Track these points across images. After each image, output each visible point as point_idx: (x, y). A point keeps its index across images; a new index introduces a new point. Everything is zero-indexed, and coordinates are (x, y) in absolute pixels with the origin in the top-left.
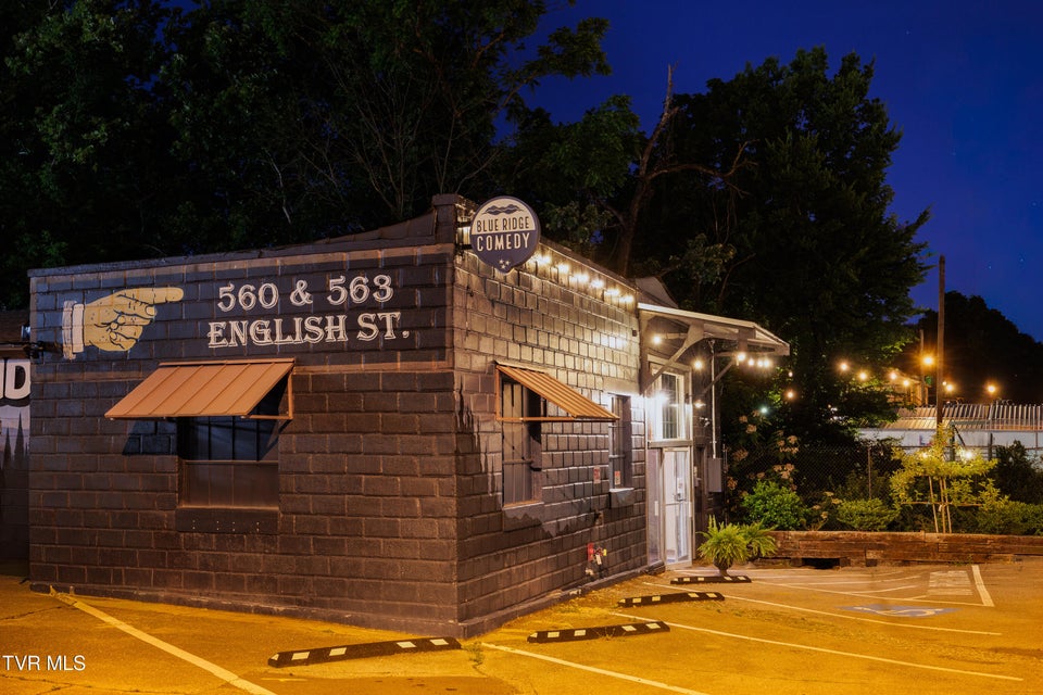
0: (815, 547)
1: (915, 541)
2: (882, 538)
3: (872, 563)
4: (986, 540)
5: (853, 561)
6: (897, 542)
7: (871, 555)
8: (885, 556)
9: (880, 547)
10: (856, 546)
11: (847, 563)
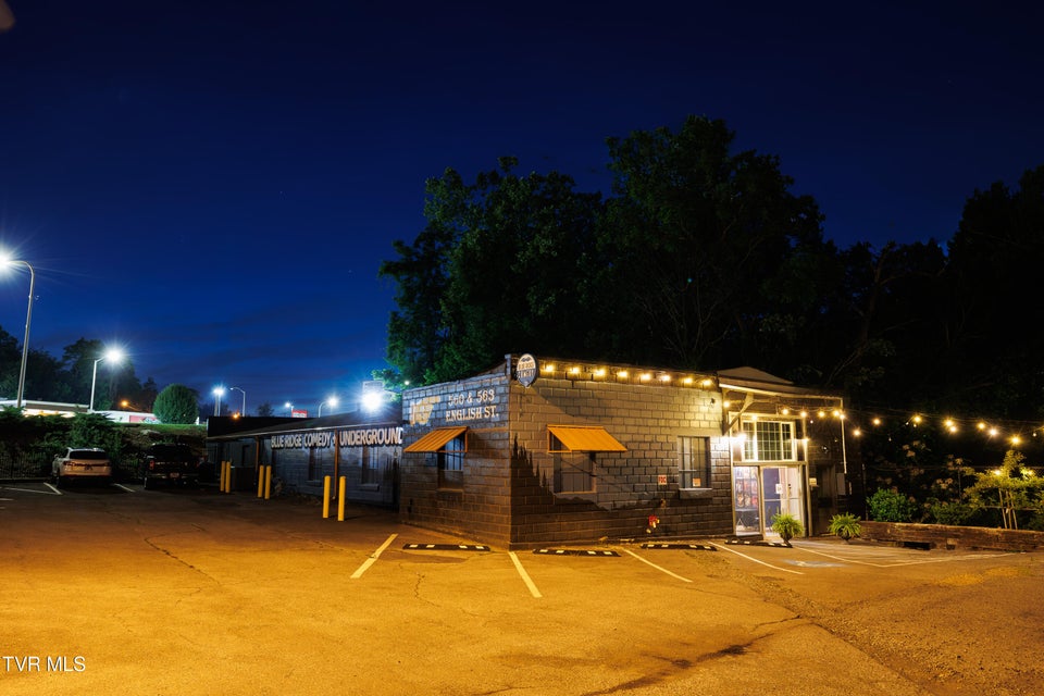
0: (913, 534)
1: (981, 533)
2: (958, 530)
3: (951, 547)
4: (1033, 534)
5: (939, 545)
6: (968, 533)
7: (950, 542)
8: (960, 543)
9: (956, 537)
10: (940, 535)
11: (934, 546)
